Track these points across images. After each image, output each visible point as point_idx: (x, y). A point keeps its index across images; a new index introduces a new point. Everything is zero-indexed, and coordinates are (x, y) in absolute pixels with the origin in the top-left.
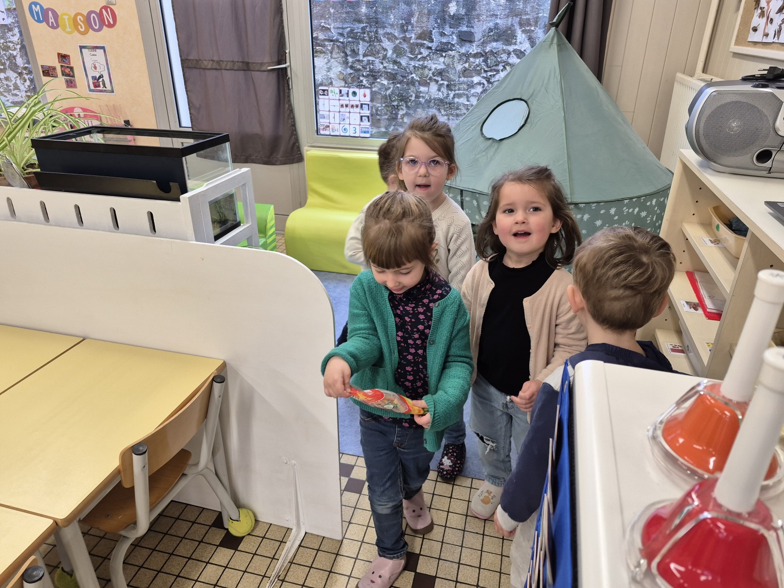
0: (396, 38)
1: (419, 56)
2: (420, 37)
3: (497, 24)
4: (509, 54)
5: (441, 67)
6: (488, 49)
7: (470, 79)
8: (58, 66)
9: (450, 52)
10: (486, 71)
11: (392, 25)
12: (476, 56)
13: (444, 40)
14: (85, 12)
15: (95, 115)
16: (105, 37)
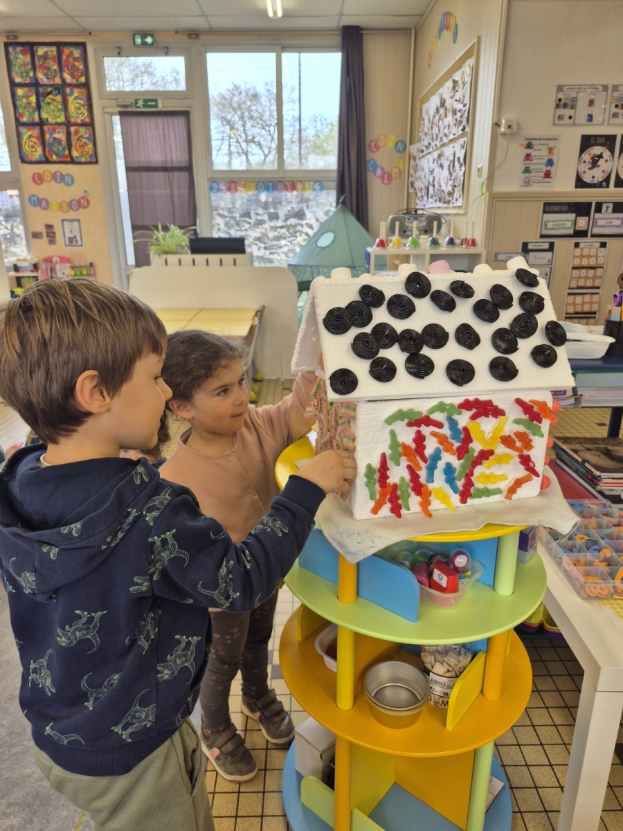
1: (243, 228)
4: (302, 226)
5: (258, 235)
6: (288, 223)
8: (44, 231)
14: (68, 200)
15: (68, 260)
16: (80, 214)
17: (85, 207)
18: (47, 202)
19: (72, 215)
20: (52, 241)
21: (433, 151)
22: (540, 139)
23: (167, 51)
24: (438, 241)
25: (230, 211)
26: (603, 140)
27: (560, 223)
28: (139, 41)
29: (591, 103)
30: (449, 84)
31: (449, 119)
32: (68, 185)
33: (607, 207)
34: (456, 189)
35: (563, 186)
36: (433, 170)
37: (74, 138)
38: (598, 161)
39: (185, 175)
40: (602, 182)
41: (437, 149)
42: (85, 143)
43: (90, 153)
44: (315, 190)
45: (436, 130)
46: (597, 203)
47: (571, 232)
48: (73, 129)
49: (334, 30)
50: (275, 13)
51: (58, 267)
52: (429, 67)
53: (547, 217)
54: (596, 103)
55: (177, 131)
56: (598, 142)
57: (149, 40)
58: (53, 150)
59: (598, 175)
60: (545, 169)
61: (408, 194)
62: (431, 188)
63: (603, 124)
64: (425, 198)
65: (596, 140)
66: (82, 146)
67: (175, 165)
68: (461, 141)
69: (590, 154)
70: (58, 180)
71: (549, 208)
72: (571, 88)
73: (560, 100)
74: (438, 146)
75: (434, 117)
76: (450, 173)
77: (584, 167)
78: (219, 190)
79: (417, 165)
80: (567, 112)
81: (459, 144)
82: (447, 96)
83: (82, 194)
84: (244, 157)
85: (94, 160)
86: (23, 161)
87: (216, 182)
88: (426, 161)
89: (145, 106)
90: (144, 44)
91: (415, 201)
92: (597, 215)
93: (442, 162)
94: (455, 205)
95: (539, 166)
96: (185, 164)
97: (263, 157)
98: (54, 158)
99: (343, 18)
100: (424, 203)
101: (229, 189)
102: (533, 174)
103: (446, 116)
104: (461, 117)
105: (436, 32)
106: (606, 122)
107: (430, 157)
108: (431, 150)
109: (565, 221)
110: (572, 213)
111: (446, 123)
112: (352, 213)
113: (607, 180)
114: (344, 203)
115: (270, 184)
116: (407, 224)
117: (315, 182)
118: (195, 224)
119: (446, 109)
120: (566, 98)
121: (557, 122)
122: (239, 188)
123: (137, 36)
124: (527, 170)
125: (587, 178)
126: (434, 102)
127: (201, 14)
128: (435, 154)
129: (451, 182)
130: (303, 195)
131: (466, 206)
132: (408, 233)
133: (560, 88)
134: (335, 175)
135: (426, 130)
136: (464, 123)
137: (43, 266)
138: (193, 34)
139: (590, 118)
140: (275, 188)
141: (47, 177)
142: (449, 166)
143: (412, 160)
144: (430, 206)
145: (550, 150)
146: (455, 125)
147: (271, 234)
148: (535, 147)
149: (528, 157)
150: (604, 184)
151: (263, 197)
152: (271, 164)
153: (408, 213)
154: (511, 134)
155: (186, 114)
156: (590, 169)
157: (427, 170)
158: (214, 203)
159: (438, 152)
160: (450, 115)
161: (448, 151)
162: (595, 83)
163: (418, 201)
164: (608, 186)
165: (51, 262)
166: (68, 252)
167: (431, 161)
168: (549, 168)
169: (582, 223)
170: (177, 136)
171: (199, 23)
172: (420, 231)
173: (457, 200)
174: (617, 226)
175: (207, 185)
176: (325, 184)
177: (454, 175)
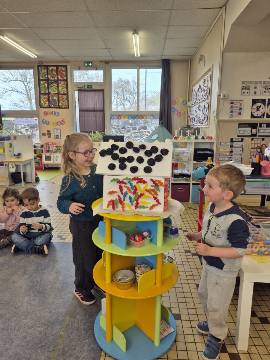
0: (116, 129)
1: (122, 133)
2: (122, 128)
3: (142, 125)
4: (146, 132)
5: (128, 135)
6: (140, 131)
7: (136, 138)
8: (47, 133)
9: (130, 132)
10: (140, 136)
11: (115, 125)
12: (137, 133)
13: (129, 129)
14: (57, 122)
15: (55, 144)
16: (61, 127)
17: (63, 124)
18: (49, 122)
19: (58, 127)
20: (49, 137)
21: (197, 104)
22: (236, 101)
23: (97, 69)
24: (198, 138)
25: (117, 126)
26: (261, 101)
27: (245, 131)
28: (87, 65)
29: (255, 87)
30: (203, 80)
31: (203, 93)
32: (57, 116)
33: (264, 125)
34: (205, 118)
35: (246, 117)
36: (197, 111)
37: (60, 99)
38: (259, 108)
39: (101, 113)
40: (261, 116)
41: (198, 104)
42: (65, 101)
43: (66, 104)
44: (151, 118)
45: (198, 97)
46: (259, 124)
47: (250, 134)
48: (60, 96)
49: (159, 61)
50: (137, 55)
51: (51, 146)
52: (195, 74)
53: (240, 129)
54: (257, 88)
55: (99, 97)
56: (259, 101)
57: (90, 64)
58: (52, 103)
59: (260, 113)
60: (239, 111)
61: (188, 120)
62: (196, 118)
63: (260, 95)
64: (194, 122)
65: (258, 101)
66: (63, 102)
67: (98, 109)
68: (207, 101)
69: (256, 106)
70: (54, 114)
71: (241, 125)
72: (248, 82)
73: (243, 87)
74: (199, 103)
75: (197, 92)
76: (203, 113)
77: (254, 111)
78: (114, 118)
79: (191, 110)
80: (246, 91)
81: (206, 102)
82: (201, 85)
83: (62, 120)
84: (123, 106)
85: (67, 107)
86: (41, 107)
87: (113, 115)
88: (194, 108)
89: (87, 88)
90: (88, 66)
91: (190, 123)
92: (260, 128)
93: (200, 108)
94: (205, 124)
95: (236, 110)
96: (102, 109)
97: (130, 106)
98: (53, 106)
99: (163, 56)
100: (193, 123)
101: (118, 118)
102: (234, 113)
103: (201, 92)
104: (207, 92)
105: (198, 61)
106: (261, 94)
107: (195, 106)
108: (196, 104)
109: (248, 131)
110: (250, 127)
111: (202, 95)
112: (165, 127)
113: (263, 115)
114: (162, 123)
115: (134, 116)
116: (186, 131)
117: (151, 116)
118: (104, 131)
119: (201, 89)
120: (245, 86)
121: (242, 94)
122: (122, 118)
123: (86, 63)
124: (231, 112)
125: (255, 115)
126: (197, 86)
127: (110, 56)
128: (198, 106)
129: (203, 116)
130: (146, 120)
131: (209, 125)
132: (186, 135)
133: (243, 83)
134: (159, 113)
135: (194, 97)
136: (208, 94)
137: (45, 146)
138: (107, 62)
139: (255, 93)
140: (135, 118)
141: (49, 113)
142: (203, 110)
143: (189, 107)
144: (196, 125)
145: (240, 104)
146: (205, 95)
147: (133, 135)
148: (234, 103)
149: (232, 107)
150: (262, 117)
151: (130, 121)
152: (134, 109)
153: (187, 127)
154: (225, 99)
155: (103, 91)
156: (256, 111)
157: (194, 111)
158: (112, 124)
159: (199, 105)
160: (203, 91)
161: (202, 105)
162: (257, 81)
163: (191, 123)
164: (264, 117)
165: (48, 144)
166: (55, 141)
167: (196, 108)
168: (240, 111)
169: (254, 131)
170: (99, 98)
171: (109, 59)
172: (191, 134)
173: (205, 122)
174: (268, 132)
175: (109, 117)
176: (155, 116)
177: (204, 113)
